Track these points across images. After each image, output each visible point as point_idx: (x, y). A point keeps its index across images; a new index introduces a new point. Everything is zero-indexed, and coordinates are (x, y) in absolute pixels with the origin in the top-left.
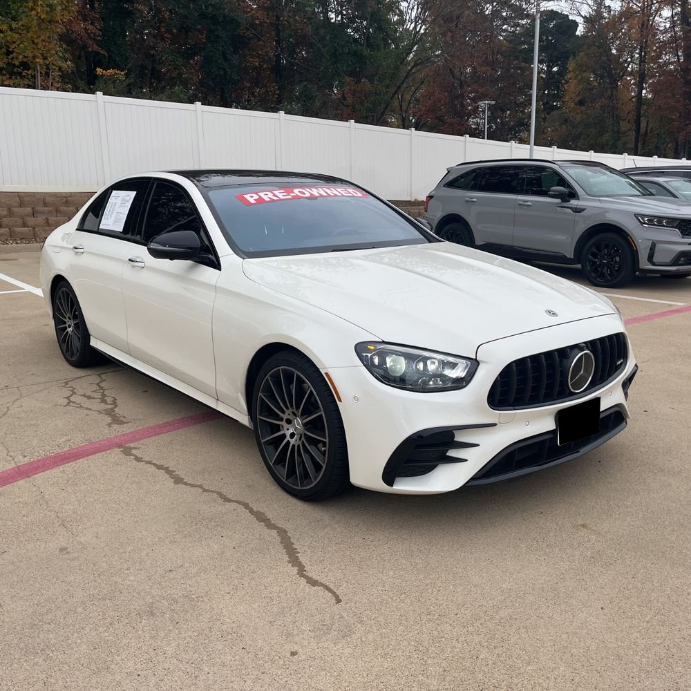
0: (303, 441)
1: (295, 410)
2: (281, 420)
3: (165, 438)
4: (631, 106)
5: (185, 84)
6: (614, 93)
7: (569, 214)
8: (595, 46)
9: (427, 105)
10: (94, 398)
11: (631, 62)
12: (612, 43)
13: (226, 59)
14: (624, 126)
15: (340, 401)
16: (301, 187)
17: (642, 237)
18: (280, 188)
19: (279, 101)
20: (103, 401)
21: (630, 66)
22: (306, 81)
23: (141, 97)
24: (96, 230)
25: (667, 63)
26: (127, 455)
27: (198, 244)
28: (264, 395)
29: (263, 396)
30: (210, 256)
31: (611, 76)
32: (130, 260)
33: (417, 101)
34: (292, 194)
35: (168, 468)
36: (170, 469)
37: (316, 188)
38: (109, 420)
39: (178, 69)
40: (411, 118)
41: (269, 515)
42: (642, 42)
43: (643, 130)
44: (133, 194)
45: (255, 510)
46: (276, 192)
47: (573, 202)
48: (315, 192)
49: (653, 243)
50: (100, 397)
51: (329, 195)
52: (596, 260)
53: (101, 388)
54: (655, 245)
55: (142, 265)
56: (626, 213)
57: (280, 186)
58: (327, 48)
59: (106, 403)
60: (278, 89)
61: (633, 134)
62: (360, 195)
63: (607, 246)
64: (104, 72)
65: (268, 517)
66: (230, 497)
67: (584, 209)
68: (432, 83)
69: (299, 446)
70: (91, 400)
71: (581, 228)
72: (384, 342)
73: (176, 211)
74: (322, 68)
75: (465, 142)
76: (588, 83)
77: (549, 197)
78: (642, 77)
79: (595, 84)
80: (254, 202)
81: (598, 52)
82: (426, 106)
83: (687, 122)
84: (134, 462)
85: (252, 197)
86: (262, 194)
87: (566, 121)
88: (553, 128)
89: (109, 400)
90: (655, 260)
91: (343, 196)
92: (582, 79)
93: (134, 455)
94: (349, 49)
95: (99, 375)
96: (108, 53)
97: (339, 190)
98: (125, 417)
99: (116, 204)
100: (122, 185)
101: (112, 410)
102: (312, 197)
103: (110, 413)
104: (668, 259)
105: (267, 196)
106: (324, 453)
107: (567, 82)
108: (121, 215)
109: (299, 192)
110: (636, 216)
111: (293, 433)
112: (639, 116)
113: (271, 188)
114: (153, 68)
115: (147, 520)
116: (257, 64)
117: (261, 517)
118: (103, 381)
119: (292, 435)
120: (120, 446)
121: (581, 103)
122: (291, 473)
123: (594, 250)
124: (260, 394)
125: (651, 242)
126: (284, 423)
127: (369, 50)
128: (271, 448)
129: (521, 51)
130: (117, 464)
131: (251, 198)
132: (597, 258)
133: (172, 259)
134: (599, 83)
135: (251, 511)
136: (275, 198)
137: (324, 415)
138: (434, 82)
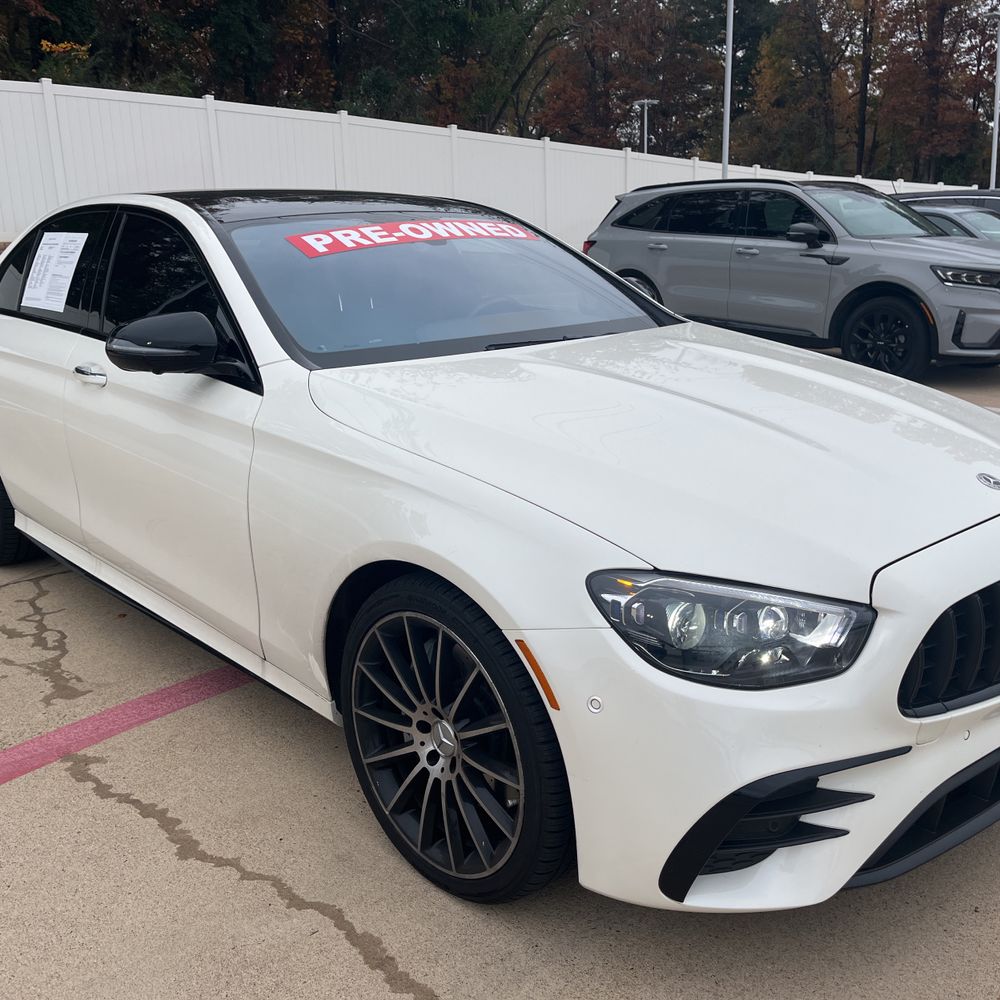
0: (459, 776)
1: (438, 707)
2: (407, 721)
3: (160, 729)
4: (852, 107)
5: (188, 69)
6: (827, 88)
7: (820, 267)
8: (799, 18)
9: (556, 107)
10: (21, 635)
11: (849, 43)
12: (823, 14)
13: (251, 30)
14: (841, 138)
15: (555, 706)
16: (413, 220)
17: (943, 301)
18: (374, 223)
19: (338, 96)
20: (40, 642)
21: (849, 49)
22: (378, 64)
23: (114, 86)
24: (15, 309)
25: (904, 44)
26: (78, 780)
27: (212, 339)
28: (365, 666)
29: (362, 668)
30: (238, 363)
31: (821, 62)
32: (78, 370)
33: (541, 101)
34: (396, 234)
35: (165, 811)
36: (169, 815)
37: (442, 223)
38: (47, 687)
39: (175, 46)
40: (531, 128)
41: (392, 946)
42: (866, 13)
43: (868, 144)
44: (81, 239)
45: (359, 931)
46: (365, 230)
47: (828, 249)
48: (441, 230)
49: (961, 311)
50: (35, 631)
51: (467, 236)
52: (866, 341)
53: (38, 610)
54: (964, 315)
55: (102, 380)
56: (917, 264)
57: (372, 218)
58: (411, 11)
59: (45, 647)
60: (335, 78)
61: (853, 150)
62: (522, 234)
63: (885, 319)
64: (54, 46)
65: (391, 952)
66: (300, 891)
67: (847, 259)
68: (561, 75)
69: (449, 783)
70: (15, 641)
71: (841, 290)
72: (657, 571)
73: (180, 270)
74: (404, 42)
75: (626, 158)
76: (790, 75)
77: (788, 239)
78: (866, 64)
79: (800, 74)
80: (326, 250)
81: (803, 27)
82: (554, 109)
83: (934, 130)
84: (95, 798)
85: (319, 240)
86: (338, 235)
87: (759, 129)
88: (740, 141)
89: (51, 638)
90: (965, 339)
91: (492, 236)
92: (780, 68)
93: (96, 781)
94: (446, 13)
95: (36, 582)
96: (62, 21)
97: (484, 225)
98: (79, 680)
99: (50, 258)
100: (64, 221)
101: (56, 662)
102: (436, 240)
103: (51, 670)
104: (985, 338)
105: (348, 238)
106: (513, 811)
107: (759, 73)
108: (61, 280)
109: (410, 229)
110: (934, 268)
111: (435, 751)
112: (863, 122)
113: (354, 222)
114: (135, 45)
115: (114, 977)
116: (300, 38)
117: (374, 955)
118: (42, 593)
119: (433, 757)
120: (65, 755)
121: (779, 103)
122: (434, 834)
123: (862, 324)
124: (357, 663)
125: (958, 310)
126: (412, 731)
127: (476, 14)
128: (386, 776)
129: (692, 26)
130: (57, 807)
131: (319, 243)
132: (866, 337)
133: (158, 371)
134: (806, 73)
135: (352, 936)
136: (366, 242)
137: (512, 731)
138: (564, 73)
